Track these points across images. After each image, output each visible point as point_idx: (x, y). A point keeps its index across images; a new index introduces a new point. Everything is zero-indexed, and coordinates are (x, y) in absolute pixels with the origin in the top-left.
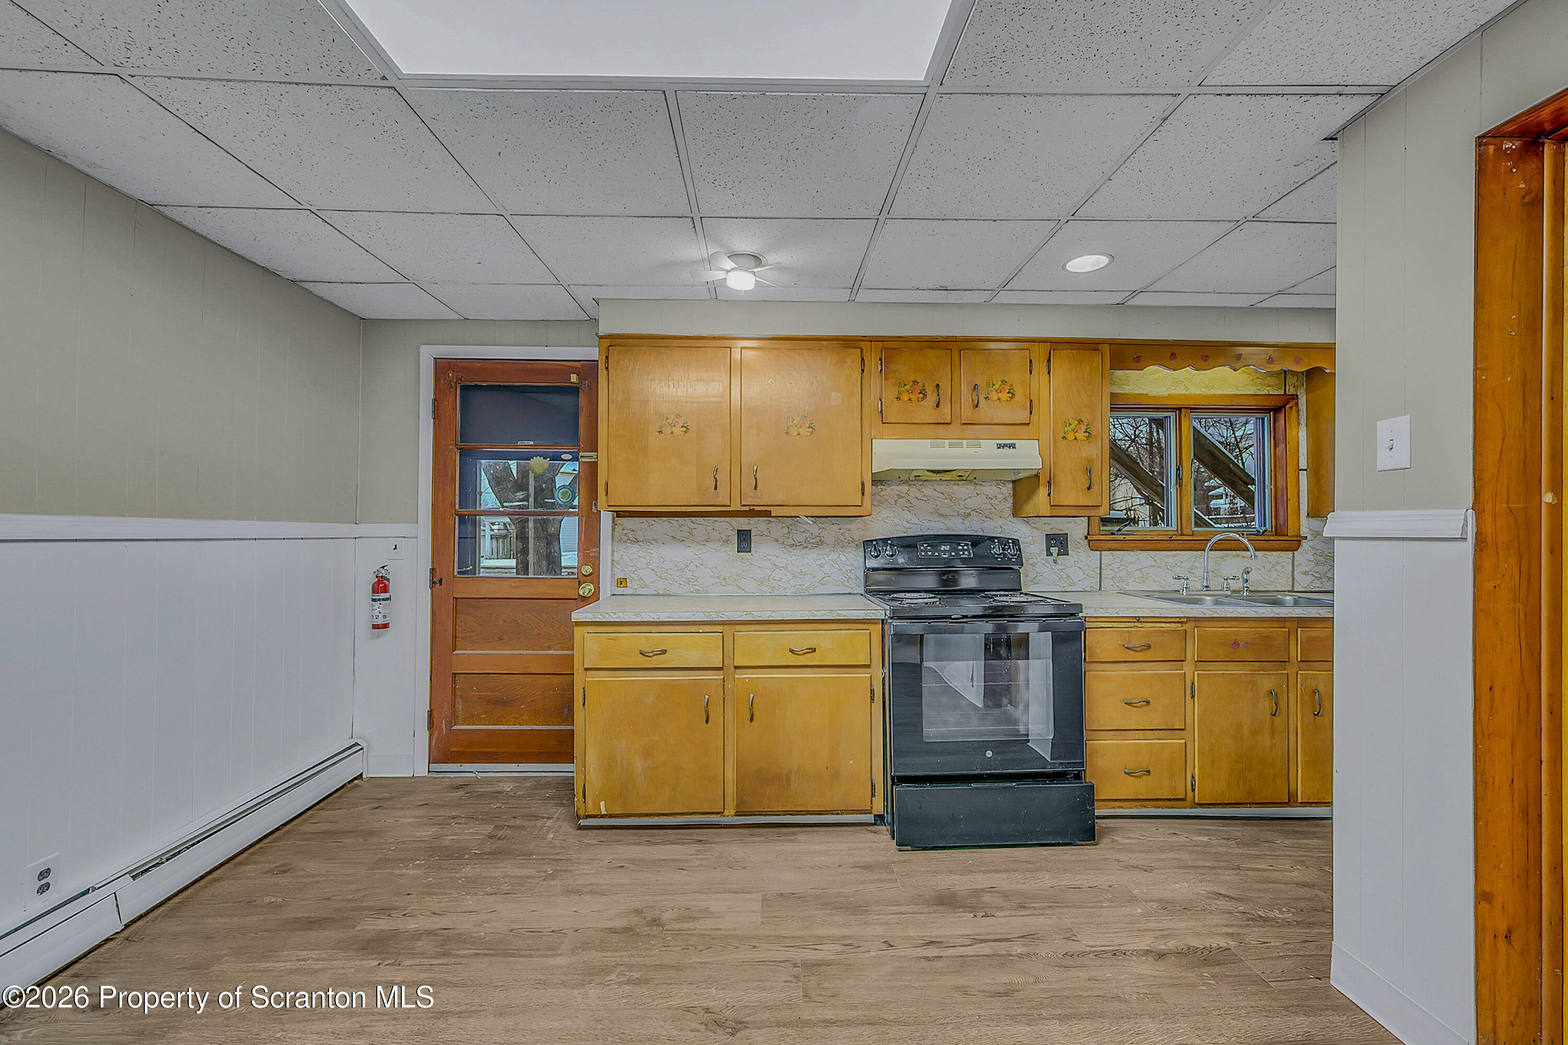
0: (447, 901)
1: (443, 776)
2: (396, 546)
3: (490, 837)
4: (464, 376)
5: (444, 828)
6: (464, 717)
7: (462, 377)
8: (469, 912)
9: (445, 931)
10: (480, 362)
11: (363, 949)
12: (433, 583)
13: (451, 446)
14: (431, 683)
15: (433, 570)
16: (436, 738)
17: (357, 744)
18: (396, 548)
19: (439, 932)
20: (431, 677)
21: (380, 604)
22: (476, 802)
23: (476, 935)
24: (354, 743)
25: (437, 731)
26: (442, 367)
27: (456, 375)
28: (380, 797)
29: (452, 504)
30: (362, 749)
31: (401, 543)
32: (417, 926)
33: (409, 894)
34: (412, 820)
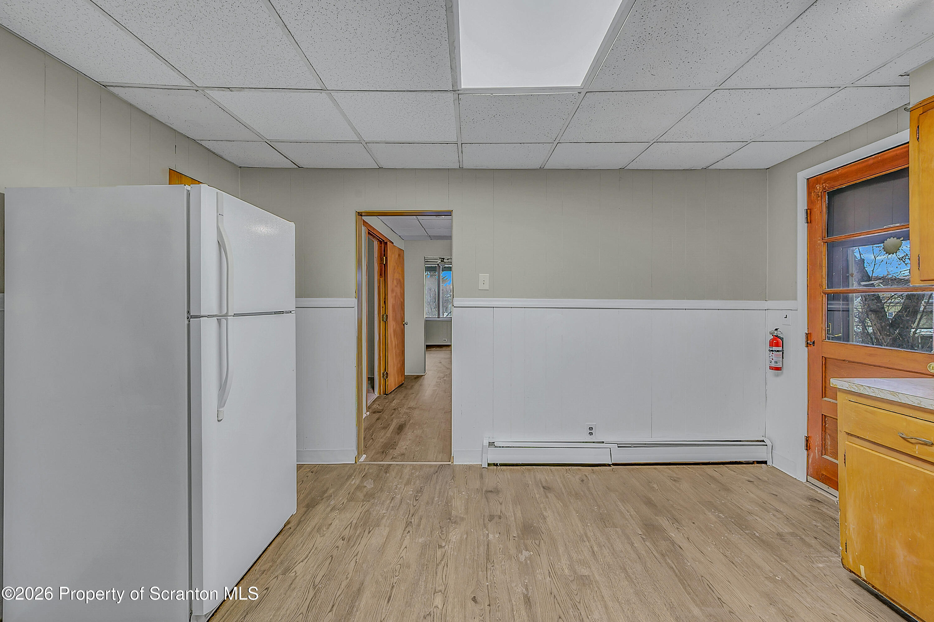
0: (702, 540)
1: (814, 488)
2: (786, 315)
3: (780, 535)
4: (827, 185)
5: (762, 511)
6: (832, 451)
7: (826, 186)
8: (701, 552)
9: (678, 548)
10: (838, 171)
11: (645, 525)
12: (808, 345)
13: (819, 242)
14: (808, 417)
15: (808, 336)
16: (812, 459)
17: (763, 441)
18: (786, 317)
19: (677, 546)
20: (808, 412)
21: (773, 353)
22: (808, 514)
23: (685, 561)
24: (762, 439)
25: (812, 454)
26: (811, 183)
27: (821, 186)
28: (761, 478)
29: (820, 285)
30: (767, 445)
31: (789, 313)
32: (674, 536)
33: (693, 523)
34: (755, 497)
